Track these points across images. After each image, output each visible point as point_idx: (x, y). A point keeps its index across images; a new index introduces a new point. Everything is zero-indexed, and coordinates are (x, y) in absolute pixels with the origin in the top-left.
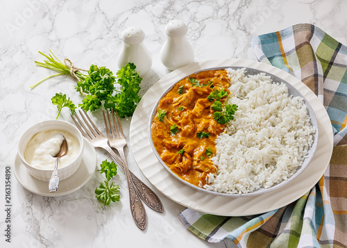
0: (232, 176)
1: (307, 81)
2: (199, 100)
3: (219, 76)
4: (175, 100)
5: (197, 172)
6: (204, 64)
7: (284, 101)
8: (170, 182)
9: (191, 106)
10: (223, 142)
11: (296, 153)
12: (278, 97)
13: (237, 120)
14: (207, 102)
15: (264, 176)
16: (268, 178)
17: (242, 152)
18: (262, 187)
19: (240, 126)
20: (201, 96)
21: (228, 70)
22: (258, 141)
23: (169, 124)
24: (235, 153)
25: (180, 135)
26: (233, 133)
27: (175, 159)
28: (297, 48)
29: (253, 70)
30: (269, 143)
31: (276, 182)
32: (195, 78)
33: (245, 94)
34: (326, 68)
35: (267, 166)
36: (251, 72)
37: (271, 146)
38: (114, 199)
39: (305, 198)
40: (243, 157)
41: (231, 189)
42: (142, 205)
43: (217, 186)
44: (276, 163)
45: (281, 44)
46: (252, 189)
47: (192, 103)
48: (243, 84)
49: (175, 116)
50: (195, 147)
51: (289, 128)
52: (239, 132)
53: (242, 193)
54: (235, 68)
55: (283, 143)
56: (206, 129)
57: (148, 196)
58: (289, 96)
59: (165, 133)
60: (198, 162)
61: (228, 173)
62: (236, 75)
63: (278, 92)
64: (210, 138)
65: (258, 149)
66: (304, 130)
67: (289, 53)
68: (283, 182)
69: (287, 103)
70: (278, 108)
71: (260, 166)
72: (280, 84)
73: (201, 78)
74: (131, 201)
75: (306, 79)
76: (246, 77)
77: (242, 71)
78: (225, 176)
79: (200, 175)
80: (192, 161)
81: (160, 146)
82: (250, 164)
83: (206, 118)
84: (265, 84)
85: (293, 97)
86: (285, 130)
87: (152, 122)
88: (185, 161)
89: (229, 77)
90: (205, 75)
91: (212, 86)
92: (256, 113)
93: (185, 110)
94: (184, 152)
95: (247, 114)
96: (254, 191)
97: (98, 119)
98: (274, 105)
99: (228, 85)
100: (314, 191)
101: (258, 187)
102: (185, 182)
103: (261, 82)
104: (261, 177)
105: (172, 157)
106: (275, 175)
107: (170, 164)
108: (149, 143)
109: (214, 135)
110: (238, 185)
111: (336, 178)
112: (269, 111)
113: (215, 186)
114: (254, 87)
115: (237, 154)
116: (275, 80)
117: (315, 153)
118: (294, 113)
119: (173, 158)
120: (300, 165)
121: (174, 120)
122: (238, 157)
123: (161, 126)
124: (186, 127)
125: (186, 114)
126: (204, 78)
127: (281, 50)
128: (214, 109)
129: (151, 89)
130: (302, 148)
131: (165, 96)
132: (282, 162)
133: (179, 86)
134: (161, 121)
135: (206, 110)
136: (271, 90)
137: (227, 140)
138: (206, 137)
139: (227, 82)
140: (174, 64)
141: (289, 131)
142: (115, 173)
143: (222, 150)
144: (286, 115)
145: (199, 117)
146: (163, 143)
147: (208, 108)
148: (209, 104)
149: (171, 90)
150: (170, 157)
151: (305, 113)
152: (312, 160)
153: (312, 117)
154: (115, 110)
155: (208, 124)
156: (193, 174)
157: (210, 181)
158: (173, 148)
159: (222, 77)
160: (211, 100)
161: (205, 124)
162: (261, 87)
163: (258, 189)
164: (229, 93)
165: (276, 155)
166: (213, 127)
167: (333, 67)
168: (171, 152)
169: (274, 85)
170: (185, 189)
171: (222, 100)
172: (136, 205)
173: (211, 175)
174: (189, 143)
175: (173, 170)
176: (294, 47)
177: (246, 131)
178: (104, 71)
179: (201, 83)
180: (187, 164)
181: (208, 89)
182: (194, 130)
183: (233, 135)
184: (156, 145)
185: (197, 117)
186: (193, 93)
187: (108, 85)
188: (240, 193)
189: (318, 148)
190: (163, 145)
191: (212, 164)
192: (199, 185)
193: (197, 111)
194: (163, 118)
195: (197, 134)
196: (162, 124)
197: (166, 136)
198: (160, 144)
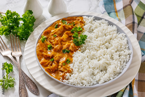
0: (80, 76)
1: (128, 26)
2: (66, 32)
3: (78, 20)
4: (52, 31)
5: (60, 72)
6: (71, 13)
7: (115, 35)
8: (44, 77)
9: (61, 35)
10: (77, 56)
11: (119, 65)
12: (111, 33)
13: (86, 44)
14: (70, 33)
15: (99, 77)
16: (102, 78)
17: (87, 62)
18: (98, 83)
19: (87, 48)
20: (67, 30)
21: (84, 17)
22: (97, 56)
23: (47, 44)
24: (83, 63)
25: (52, 50)
26: (83, 52)
27: (48, 64)
28: (124, 8)
29: (98, 18)
30: (104, 58)
31: (106, 80)
32: (65, 20)
33: (93, 30)
34: (139, 20)
35: (101, 71)
36: (97, 19)
37: (104, 59)
38: (10, 86)
39: (123, 91)
40: (88, 65)
41: (79, 83)
42: (26, 90)
43: (71, 81)
44: (107, 69)
45: (115, 6)
46: (92, 84)
47: (62, 33)
48: (92, 25)
49: (51, 40)
50: (61, 58)
51: (116, 50)
52: (87, 51)
53: (86, 86)
54: (89, 16)
55: (112, 58)
56: (68, 48)
57: (31, 85)
58: (117, 33)
59: (45, 49)
60: (62, 66)
61: (78, 73)
62: (88, 20)
63: (111, 30)
64: (70, 53)
65: (97, 61)
66: (124, 52)
67: (119, 11)
68: (110, 81)
69: (116, 36)
70: (111, 39)
71: (97, 71)
72: (113, 26)
73: (68, 20)
74: (20, 87)
75: (128, 25)
76: (94, 21)
77: (92, 18)
78: (76, 75)
79: (62, 74)
80: (58, 65)
81: (40, 56)
82: (92, 69)
83: (69, 42)
84: (105, 26)
85: (120, 33)
86: (113, 51)
87: (38, 42)
88: (54, 65)
89: (84, 21)
90: (71, 19)
91: (74, 25)
92: (97, 41)
93: (57, 37)
94: (54, 60)
95: (92, 41)
96: (92, 85)
97: (9, 40)
98: (108, 37)
99: (83, 25)
100: (128, 88)
101: (95, 83)
102: (52, 77)
103: (102, 25)
104: (97, 77)
105: (47, 62)
106: (106, 76)
107: (45, 67)
108: (34, 54)
109: (72, 52)
110: (83, 81)
111: (142, 81)
112: (105, 40)
113: (70, 80)
114: (98, 27)
115: (85, 63)
116: (110, 24)
117: (130, 65)
118: (120, 42)
119: (47, 63)
120: (121, 71)
121: (50, 42)
122: (85, 64)
123: (42, 45)
124: (56, 47)
125: (57, 39)
126: (70, 20)
127: (115, 9)
128: (74, 37)
129: (40, 26)
130: (123, 62)
131: (47, 29)
132: (110, 69)
133: (56, 24)
134: (43, 42)
135: (69, 38)
136: (107, 29)
137: (79, 55)
138: (68, 52)
139: (83, 24)
140: (55, 13)
141: (116, 52)
142: (12, 70)
143: (76, 60)
144: (115, 43)
145: (65, 41)
146: (42, 54)
147: (71, 37)
148: (71, 34)
149: (51, 26)
150: (46, 63)
151: (126, 42)
152: (128, 69)
153: (130, 45)
154: (17, 36)
155: (70, 45)
156: (58, 73)
157: (67, 78)
158: (48, 58)
159: (80, 20)
160: (73, 32)
161: (68, 45)
162: (102, 27)
163: (95, 84)
164: (83, 29)
165: (107, 65)
166: (72, 47)
167: (143, 19)
168: (46, 60)
169: (109, 26)
170: (52, 82)
171: (79, 32)
172: (23, 90)
173: (68, 74)
174: (58, 55)
175: (46, 70)
176: (122, 7)
177: (91, 51)
178: (15, 14)
179: (68, 23)
180: (55, 67)
181: (72, 26)
182: (61, 48)
183: (83, 53)
184: (38, 55)
185: (64, 41)
186: (63, 28)
187: (16, 21)
188: (84, 85)
189: (132, 63)
190: (42, 55)
191: (70, 68)
192: (60, 80)
193: (64, 38)
194: (44, 41)
195: (63, 50)
196: (43, 44)
197: (44, 51)
198: (41, 55)
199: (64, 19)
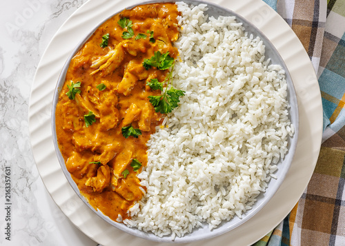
0: (165, 209)
1: (300, 28)
3: (164, 16)
4: (95, 62)
5: (116, 197)
9: (117, 72)
15: (209, 210)
19: (185, 120)
20: (133, 58)
23: (83, 108)
24: (173, 168)
25: (97, 129)
27: (87, 171)
31: (225, 218)
32: (128, 18)
35: (217, 189)
36: (213, 11)
37: (225, 159)
40: (184, 175)
46: (191, 227)
47: (119, 67)
48: (200, 37)
49: (93, 96)
50: (117, 151)
51: (255, 125)
53: (176, 235)
56: (135, 122)
59: (77, 121)
60: (120, 181)
62: (190, 19)
64: (141, 138)
72: (255, 37)
73: (137, 18)
78: (155, 210)
80: (111, 175)
81: (66, 145)
82: (193, 187)
83: (138, 98)
85: (270, 63)
87: (59, 99)
89: (180, 23)
90: (143, 15)
91: (153, 40)
93: (108, 90)
94: (100, 164)
95: (198, 97)
99: (176, 36)
105: (83, 166)
109: (147, 134)
111: (316, 197)
116: (249, 28)
119: (85, 168)
120: (263, 190)
121: (90, 100)
123: (70, 111)
124: (106, 120)
125: (108, 97)
126: (142, 20)
133: (103, 32)
134: (71, 98)
135: (140, 84)
138: (133, 136)
139: (176, 32)
143: (155, 162)
145: (130, 95)
146: (71, 141)
147: (143, 81)
148: (145, 74)
149: (91, 38)
151: (284, 97)
155: (140, 113)
156: (111, 199)
157: (133, 214)
158: (86, 152)
160: (148, 68)
161: (135, 114)
174: (110, 145)
179: (136, 30)
181: (145, 44)
182: (119, 122)
184: (61, 142)
185: (124, 97)
186: (121, 54)
191: (139, 185)
192: (117, 220)
193: (125, 87)
194: (75, 95)
195: (123, 129)
196: (73, 105)
197: (76, 129)
198: (68, 142)
199: (126, 14)
